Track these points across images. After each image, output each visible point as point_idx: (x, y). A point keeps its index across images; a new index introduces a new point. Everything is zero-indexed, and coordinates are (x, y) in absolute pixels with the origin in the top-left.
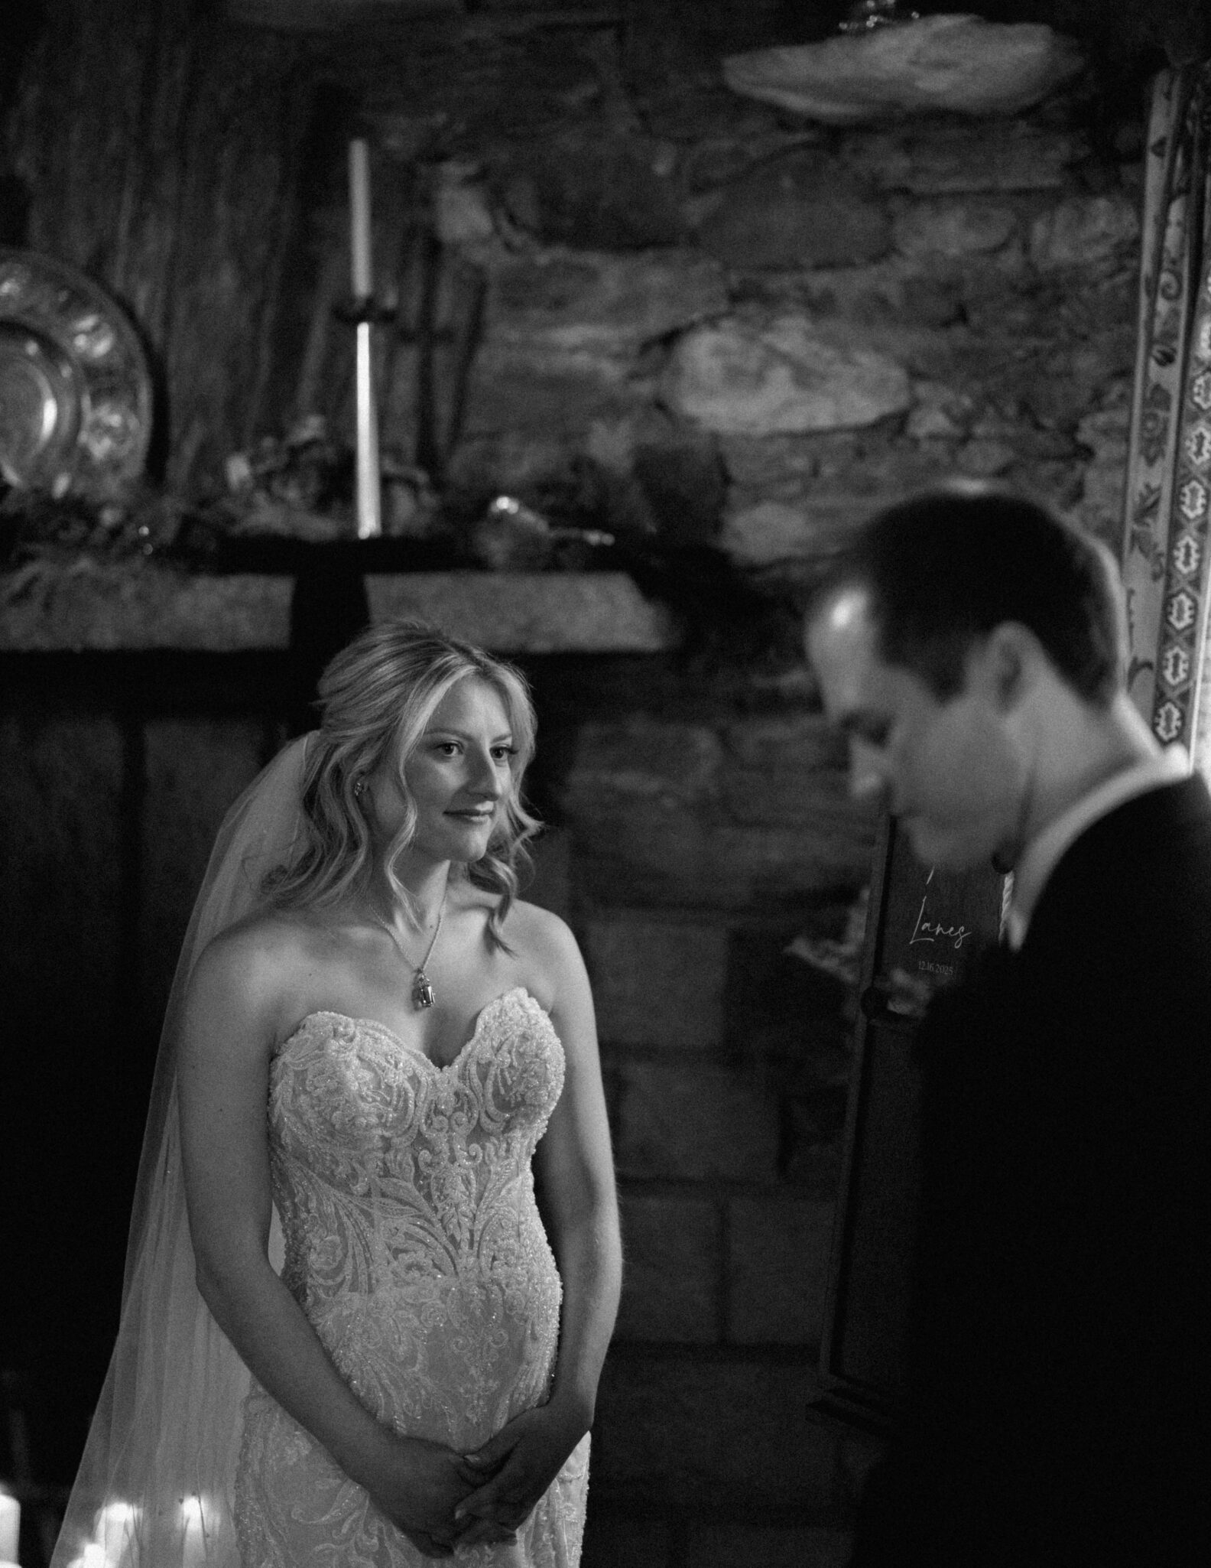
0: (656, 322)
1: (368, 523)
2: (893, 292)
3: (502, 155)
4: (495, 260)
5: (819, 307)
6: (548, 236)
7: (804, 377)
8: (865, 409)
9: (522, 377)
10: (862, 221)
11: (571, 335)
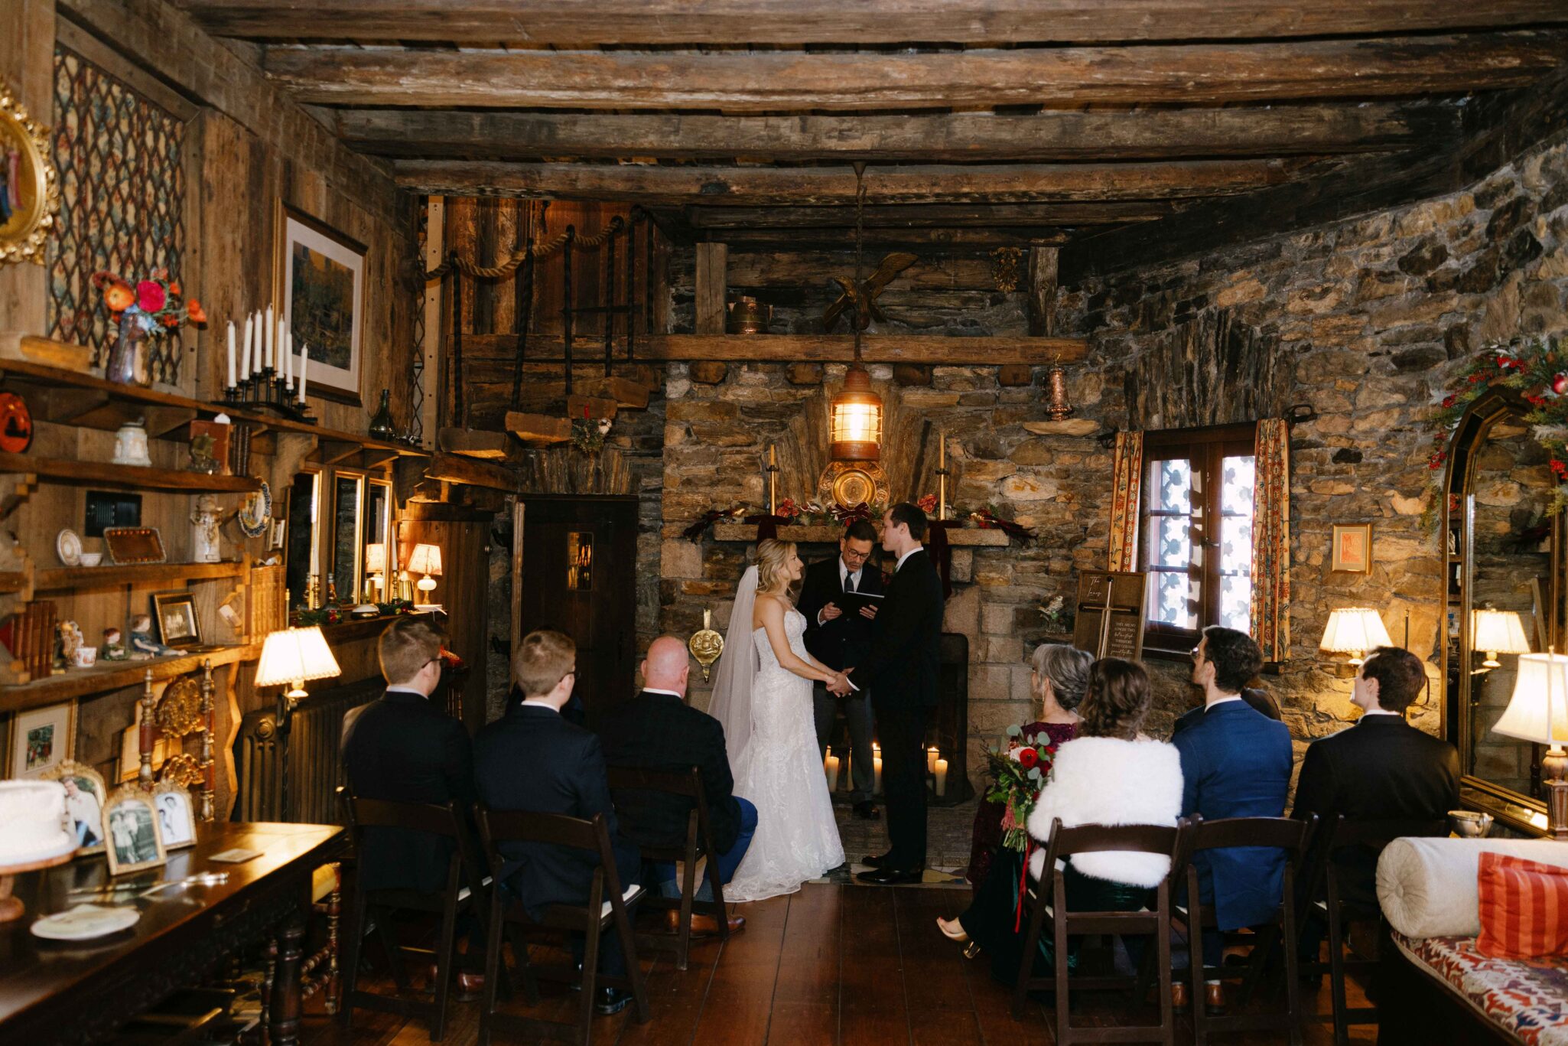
0: (1000, 476)
1: (942, 518)
2: (1053, 470)
3: (966, 437)
4: (963, 460)
5: (1037, 473)
6: (976, 455)
7: (1033, 488)
8: (1047, 496)
9: (970, 486)
10: (1046, 456)
11: (981, 478)
